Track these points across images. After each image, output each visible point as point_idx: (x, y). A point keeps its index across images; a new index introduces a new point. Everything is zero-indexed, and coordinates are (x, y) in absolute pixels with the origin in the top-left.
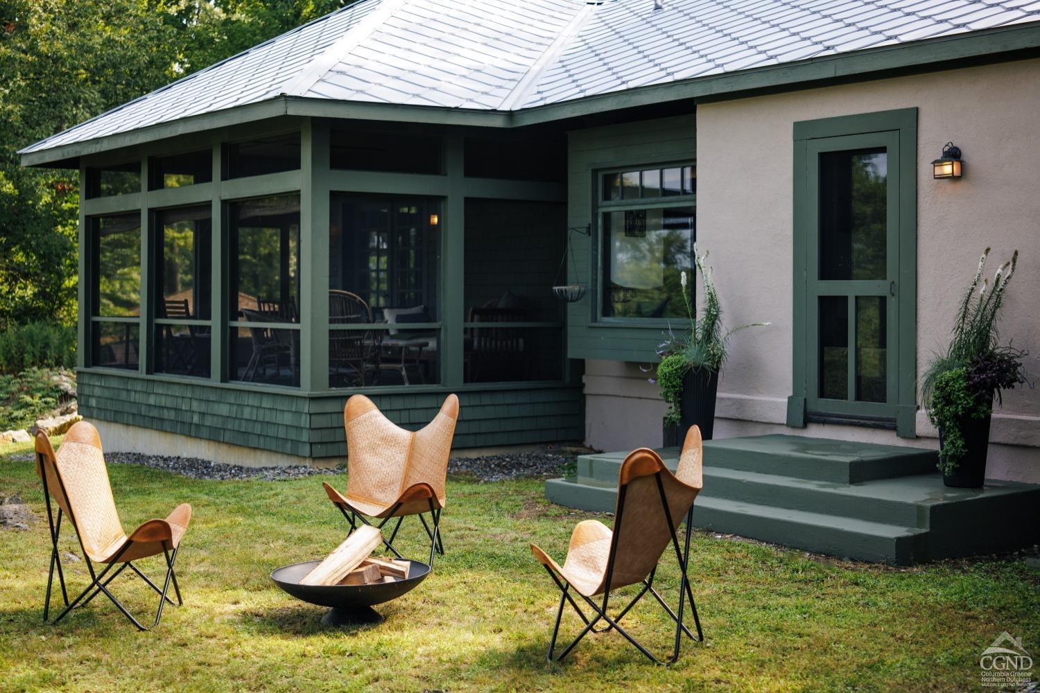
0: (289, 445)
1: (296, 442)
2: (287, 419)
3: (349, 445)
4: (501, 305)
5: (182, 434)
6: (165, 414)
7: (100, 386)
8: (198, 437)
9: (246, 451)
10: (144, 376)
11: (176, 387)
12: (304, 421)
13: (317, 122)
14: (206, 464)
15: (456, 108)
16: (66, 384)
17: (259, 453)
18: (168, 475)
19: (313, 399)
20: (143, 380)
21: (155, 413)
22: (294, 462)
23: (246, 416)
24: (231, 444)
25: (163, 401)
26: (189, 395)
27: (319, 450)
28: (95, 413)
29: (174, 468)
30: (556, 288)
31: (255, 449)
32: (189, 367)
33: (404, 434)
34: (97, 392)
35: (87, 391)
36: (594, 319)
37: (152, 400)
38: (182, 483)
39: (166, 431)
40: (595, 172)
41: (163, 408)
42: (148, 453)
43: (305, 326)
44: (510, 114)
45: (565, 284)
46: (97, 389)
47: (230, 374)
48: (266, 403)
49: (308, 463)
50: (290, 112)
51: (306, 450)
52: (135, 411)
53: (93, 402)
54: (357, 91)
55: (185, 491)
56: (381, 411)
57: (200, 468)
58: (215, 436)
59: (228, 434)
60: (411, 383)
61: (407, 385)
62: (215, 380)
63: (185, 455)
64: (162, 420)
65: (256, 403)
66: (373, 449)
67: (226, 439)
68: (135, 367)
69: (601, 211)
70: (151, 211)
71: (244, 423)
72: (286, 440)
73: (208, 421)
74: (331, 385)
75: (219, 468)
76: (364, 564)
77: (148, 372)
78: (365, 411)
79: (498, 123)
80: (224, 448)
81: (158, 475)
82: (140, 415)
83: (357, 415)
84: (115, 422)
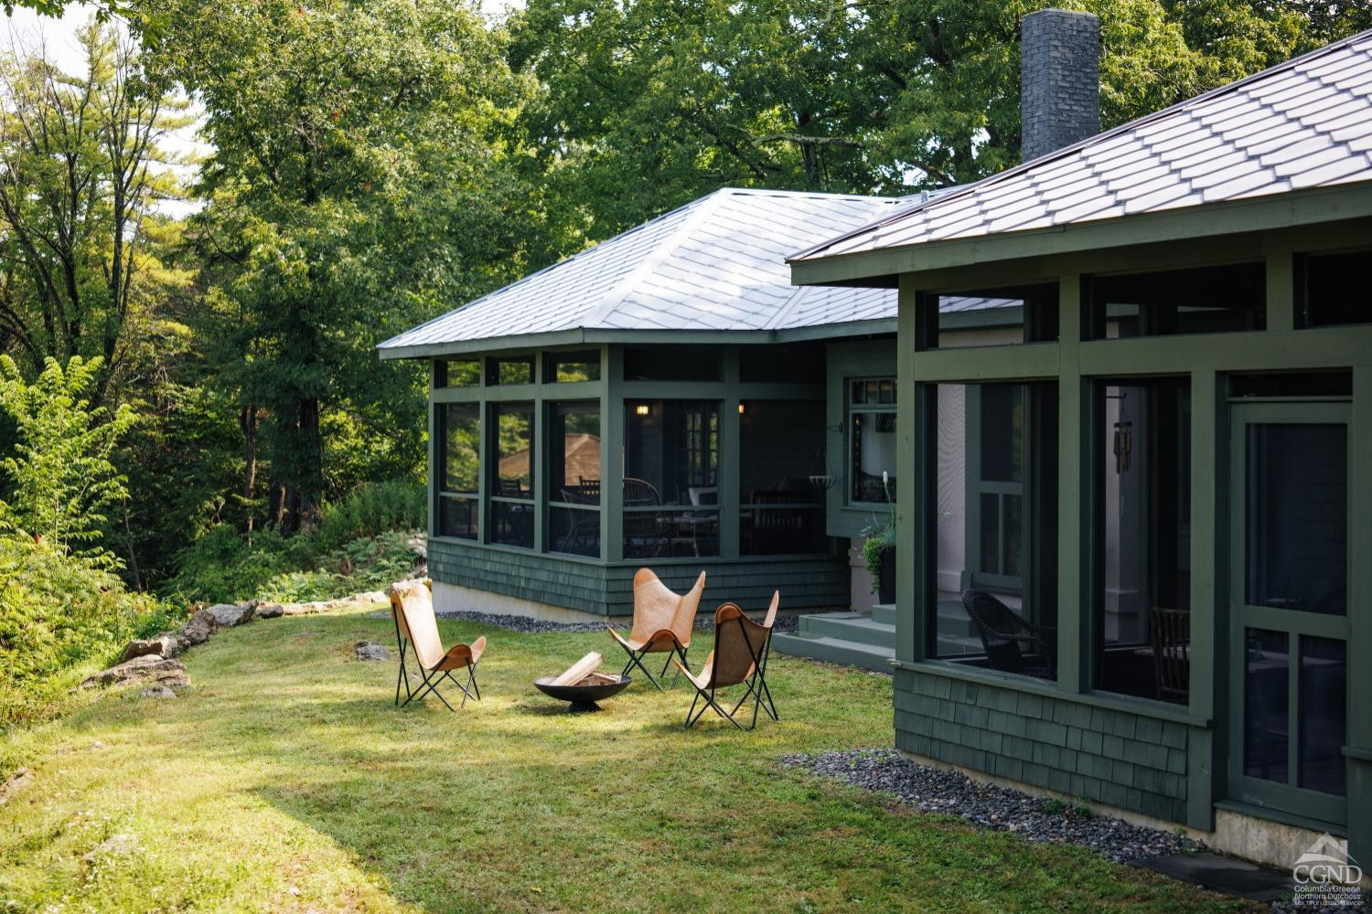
0: (592, 605)
1: (597, 603)
2: (590, 584)
3: (636, 608)
4: (781, 488)
5: (513, 596)
6: (500, 579)
7: (446, 554)
8: (524, 598)
9: (561, 610)
10: (482, 546)
11: (508, 556)
12: (603, 586)
13: (612, 346)
14: (529, 621)
15: (727, 330)
16: (421, 548)
17: (570, 612)
18: (496, 629)
19: (609, 568)
20: (482, 549)
21: (490, 578)
22: (596, 619)
23: (561, 581)
24: (550, 604)
25: (498, 568)
26: (518, 563)
27: (614, 610)
28: (442, 576)
29: (503, 624)
30: (811, 477)
31: (568, 608)
32: (522, 537)
33: (675, 597)
34: (444, 558)
35: (435, 558)
36: (846, 503)
37: (488, 567)
38: (506, 634)
39: (499, 593)
40: (846, 380)
41: (495, 573)
42: (485, 612)
43: (603, 508)
44: (774, 332)
45: (825, 474)
46: (444, 556)
47: (550, 546)
48: (576, 571)
49: (606, 620)
50: (587, 341)
51: (604, 610)
52: (475, 576)
53: (441, 567)
54: (644, 319)
55: (505, 640)
56: (660, 579)
57: (524, 624)
58: (537, 598)
59: (547, 597)
60: (701, 555)
61: (697, 556)
62: (537, 550)
63: (515, 614)
64: (496, 583)
65: (568, 571)
66: (651, 606)
67: (546, 601)
68: (475, 537)
69: (851, 412)
70: (488, 404)
71: (559, 587)
72: (589, 601)
73: (532, 586)
74: (625, 556)
75: (539, 624)
76: (590, 675)
77: (486, 542)
78: (649, 579)
79: (763, 340)
80: (545, 608)
81: (488, 629)
82: (479, 579)
83: (642, 582)
84: (459, 584)
